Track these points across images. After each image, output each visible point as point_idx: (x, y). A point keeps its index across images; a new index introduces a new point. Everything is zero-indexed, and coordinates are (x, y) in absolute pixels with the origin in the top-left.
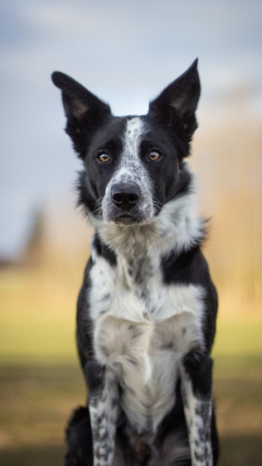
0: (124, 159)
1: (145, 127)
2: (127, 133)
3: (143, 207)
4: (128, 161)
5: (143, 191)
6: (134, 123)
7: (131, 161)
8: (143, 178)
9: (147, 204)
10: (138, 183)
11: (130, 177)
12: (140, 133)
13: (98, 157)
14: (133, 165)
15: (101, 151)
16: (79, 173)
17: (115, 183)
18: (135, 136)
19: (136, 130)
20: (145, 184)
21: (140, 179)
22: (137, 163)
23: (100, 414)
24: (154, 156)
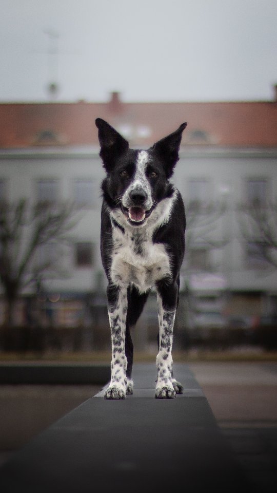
0: (137, 175)
2: (138, 161)
4: (139, 177)
6: (142, 155)
7: (141, 177)
9: (149, 202)
13: (121, 173)
15: (122, 170)
17: (132, 189)
18: (143, 162)
23: (115, 317)
24: (153, 174)
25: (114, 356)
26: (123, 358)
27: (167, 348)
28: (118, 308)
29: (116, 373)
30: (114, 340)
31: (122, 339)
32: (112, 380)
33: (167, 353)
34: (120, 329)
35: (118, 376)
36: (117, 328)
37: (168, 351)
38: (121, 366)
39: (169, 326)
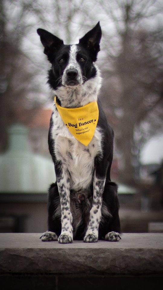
0: (70, 61)
1: (78, 48)
2: (71, 51)
4: (72, 62)
5: (79, 72)
6: (73, 47)
7: (73, 61)
8: (78, 68)
9: (80, 77)
10: (77, 69)
11: (73, 67)
12: (76, 51)
13: (60, 61)
16: (49, 71)
17: (68, 69)
18: (74, 52)
19: (74, 50)
20: (79, 70)
21: (77, 68)
22: (76, 62)
23: (62, 186)
24: (82, 60)
25: (63, 213)
26: (69, 214)
27: (97, 206)
28: (63, 178)
29: (65, 225)
30: (62, 202)
31: (67, 201)
32: (62, 230)
33: (97, 209)
34: (65, 193)
35: (66, 227)
36: (63, 193)
37: (98, 208)
38: (68, 219)
39: (100, 190)
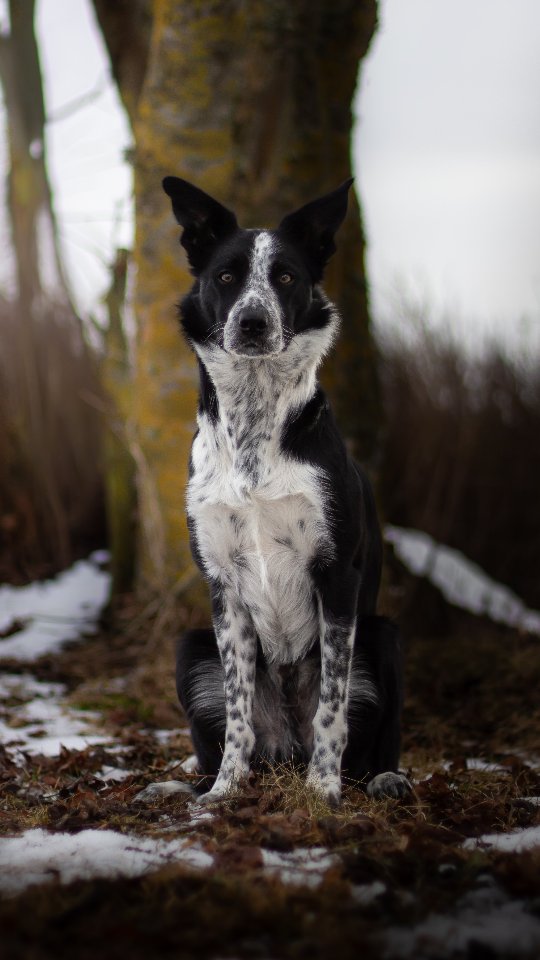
0: (252, 281)
1: (274, 245)
2: (255, 252)
3: (274, 336)
4: (256, 282)
5: (273, 318)
6: (261, 240)
7: (260, 284)
8: (273, 304)
11: (259, 300)
12: (270, 252)
13: (220, 277)
14: (261, 287)
15: (222, 271)
18: (264, 255)
19: (265, 249)
20: (275, 311)
21: (270, 305)
22: (266, 285)
24: (285, 279)
28: (228, 626)
30: (226, 694)
31: (239, 692)
34: (232, 670)
36: (227, 668)
37: (335, 709)
39: (337, 656)
